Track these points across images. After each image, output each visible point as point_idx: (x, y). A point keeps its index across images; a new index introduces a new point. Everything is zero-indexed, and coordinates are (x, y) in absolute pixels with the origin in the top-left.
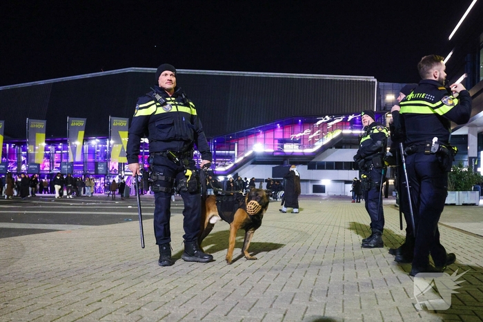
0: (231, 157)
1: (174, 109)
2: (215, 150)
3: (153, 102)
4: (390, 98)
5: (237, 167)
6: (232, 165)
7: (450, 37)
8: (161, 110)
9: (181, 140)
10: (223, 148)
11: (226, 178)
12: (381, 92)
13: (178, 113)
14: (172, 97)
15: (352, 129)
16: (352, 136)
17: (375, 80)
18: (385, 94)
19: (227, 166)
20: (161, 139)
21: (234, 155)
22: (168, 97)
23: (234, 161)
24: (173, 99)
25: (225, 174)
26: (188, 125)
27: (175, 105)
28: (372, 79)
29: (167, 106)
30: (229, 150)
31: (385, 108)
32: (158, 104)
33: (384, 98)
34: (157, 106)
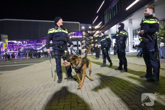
0: (41, 45)
1: (61, 31)
2: (36, 43)
3: (54, 29)
4: (83, 28)
5: (43, 48)
6: (42, 47)
7: (97, 12)
8: (56, 31)
9: (63, 41)
10: (38, 43)
11: (40, 51)
12: (81, 26)
13: (62, 32)
14: (60, 27)
15: (74, 36)
16: (75, 38)
17: (79, 23)
18: (82, 27)
19: (40, 48)
20: (56, 40)
21: (42, 44)
22: (59, 27)
23: (42, 46)
24: (60, 28)
25: (40, 50)
26: (65, 36)
27: (61, 29)
28: (78, 23)
29: (58, 30)
30: (40, 43)
31: (82, 31)
32: (55, 29)
33: (82, 28)
34: (55, 30)
